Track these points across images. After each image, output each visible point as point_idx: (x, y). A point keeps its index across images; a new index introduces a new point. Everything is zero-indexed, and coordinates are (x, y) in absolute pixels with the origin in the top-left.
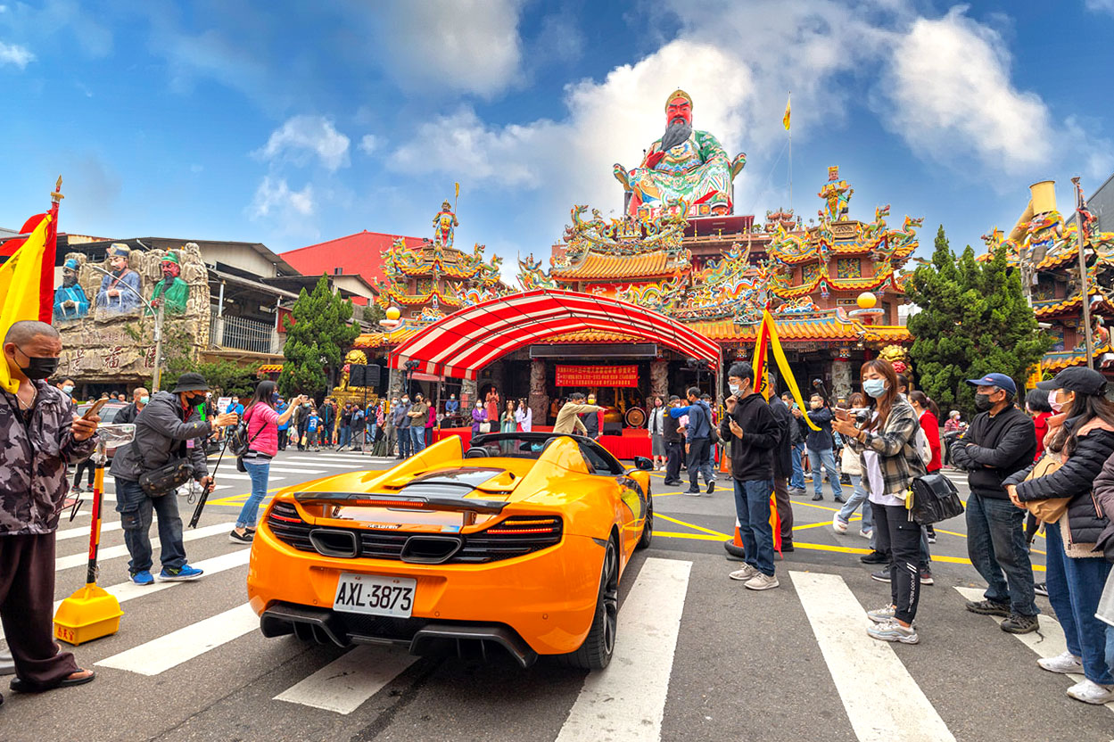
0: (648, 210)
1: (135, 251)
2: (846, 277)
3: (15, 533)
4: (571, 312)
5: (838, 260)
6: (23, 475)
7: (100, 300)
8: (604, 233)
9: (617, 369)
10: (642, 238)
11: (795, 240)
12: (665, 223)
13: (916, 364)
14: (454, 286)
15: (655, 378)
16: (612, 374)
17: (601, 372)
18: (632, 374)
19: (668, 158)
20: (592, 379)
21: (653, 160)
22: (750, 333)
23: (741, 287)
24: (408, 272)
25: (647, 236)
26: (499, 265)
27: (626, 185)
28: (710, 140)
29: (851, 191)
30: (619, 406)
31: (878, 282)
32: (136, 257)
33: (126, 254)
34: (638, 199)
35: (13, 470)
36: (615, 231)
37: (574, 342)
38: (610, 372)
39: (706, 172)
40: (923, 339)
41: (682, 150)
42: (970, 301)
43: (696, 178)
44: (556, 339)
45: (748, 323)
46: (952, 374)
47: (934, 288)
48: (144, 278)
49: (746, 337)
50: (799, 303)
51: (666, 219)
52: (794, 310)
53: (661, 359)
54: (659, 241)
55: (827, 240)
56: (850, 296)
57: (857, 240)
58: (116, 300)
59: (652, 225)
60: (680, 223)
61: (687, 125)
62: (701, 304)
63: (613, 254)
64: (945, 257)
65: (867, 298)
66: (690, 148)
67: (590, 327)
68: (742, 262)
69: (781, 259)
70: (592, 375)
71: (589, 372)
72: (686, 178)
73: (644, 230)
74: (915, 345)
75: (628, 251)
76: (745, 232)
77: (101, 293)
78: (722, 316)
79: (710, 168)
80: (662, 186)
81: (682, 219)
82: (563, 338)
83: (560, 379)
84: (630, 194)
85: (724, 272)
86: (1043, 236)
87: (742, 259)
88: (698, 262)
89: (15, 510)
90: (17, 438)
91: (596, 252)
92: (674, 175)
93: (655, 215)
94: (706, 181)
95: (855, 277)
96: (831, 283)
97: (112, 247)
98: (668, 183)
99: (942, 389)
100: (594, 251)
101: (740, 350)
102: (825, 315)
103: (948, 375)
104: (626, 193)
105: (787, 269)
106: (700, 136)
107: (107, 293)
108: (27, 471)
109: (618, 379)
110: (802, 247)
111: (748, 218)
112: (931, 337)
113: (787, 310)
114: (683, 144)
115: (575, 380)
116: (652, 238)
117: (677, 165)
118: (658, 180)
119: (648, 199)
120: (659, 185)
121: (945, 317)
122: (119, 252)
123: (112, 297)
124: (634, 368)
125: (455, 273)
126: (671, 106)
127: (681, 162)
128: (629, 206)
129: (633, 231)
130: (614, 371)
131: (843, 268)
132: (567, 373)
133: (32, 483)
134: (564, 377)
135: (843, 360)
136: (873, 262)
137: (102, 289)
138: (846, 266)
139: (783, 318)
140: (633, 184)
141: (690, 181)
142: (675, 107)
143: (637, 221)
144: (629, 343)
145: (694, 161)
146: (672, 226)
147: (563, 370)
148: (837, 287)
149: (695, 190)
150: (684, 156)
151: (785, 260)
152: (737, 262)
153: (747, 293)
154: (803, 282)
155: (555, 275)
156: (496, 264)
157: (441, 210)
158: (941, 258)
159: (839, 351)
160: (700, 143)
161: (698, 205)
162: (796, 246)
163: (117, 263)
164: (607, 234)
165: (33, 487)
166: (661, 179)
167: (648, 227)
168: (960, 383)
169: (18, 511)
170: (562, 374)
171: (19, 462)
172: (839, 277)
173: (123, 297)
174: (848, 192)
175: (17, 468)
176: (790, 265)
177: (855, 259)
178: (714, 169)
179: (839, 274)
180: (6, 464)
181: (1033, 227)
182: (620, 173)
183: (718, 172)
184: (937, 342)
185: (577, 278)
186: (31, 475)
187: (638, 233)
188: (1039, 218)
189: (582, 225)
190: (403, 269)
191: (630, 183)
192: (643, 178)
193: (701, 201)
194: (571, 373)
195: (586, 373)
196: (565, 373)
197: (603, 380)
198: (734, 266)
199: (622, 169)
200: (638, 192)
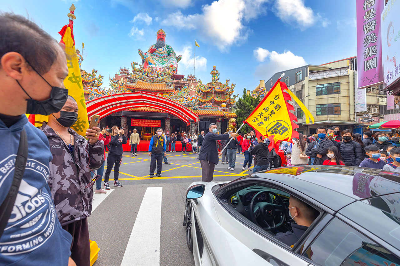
2: (218, 98)
3: (79, 219)
4: (144, 101)
5: (217, 93)
6: (76, 184)
8: (144, 74)
9: (154, 121)
10: (157, 78)
12: (165, 74)
13: (238, 124)
14: (87, 85)
15: (167, 124)
16: (152, 122)
17: (148, 122)
18: (159, 123)
19: (158, 51)
20: (145, 124)
21: (152, 51)
23: (193, 98)
25: (159, 77)
26: (102, 79)
27: (143, 57)
28: (171, 49)
29: (219, 74)
30: (153, 133)
31: (226, 100)
34: (147, 63)
35: (70, 181)
36: (148, 73)
37: (139, 111)
38: (151, 122)
39: (170, 59)
40: (240, 117)
41: (162, 50)
42: (252, 108)
43: (166, 60)
44: (133, 109)
45: (196, 109)
46: (247, 127)
47: (244, 104)
50: (208, 104)
51: (165, 72)
52: (207, 106)
53: (168, 119)
54: (163, 79)
55: (214, 87)
56: (219, 103)
57: (220, 88)
59: (160, 74)
60: (170, 75)
61: (164, 42)
62: (181, 102)
63: (147, 81)
64: (246, 96)
65: (224, 104)
66: (165, 50)
67: (146, 106)
70: (145, 122)
71: (144, 121)
72: (163, 59)
73: (158, 75)
74: (238, 118)
75: (152, 81)
76: (182, 80)
78: (188, 106)
79: (171, 58)
80: (155, 60)
81: (170, 73)
82: (135, 109)
83: (133, 124)
84: (144, 61)
85: (182, 92)
86: (262, 93)
88: (176, 88)
89: (76, 205)
90: (69, 162)
91: (141, 80)
92: (159, 58)
94: (170, 62)
95: (220, 98)
96: (215, 99)
98: (157, 60)
99: (244, 130)
100: (140, 79)
102: (215, 108)
103: (246, 127)
106: (167, 46)
108: (77, 181)
109: (154, 124)
110: (206, 88)
112: (242, 116)
113: (205, 106)
114: (162, 48)
115: (138, 124)
116: (160, 78)
117: (160, 54)
118: (154, 58)
119: (151, 64)
121: (246, 112)
124: (159, 121)
126: (159, 34)
127: (162, 54)
128: (143, 65)
129: (154, 74)
130: (153, 122)
131: (217, 95)
132: (136, 122)
133: (80, 187)
134: (134, 123)
135: (219, 121)
136: (225, 94)
139: (204, 108)
140: (145, 58)
141: (165, 60)
142: (160, 35)
143: (156, 71)
144: (159, 112)
145: (166, 54)
146: (167, 75)
147: (134, 120)
148: (216, 101)
149: (166, 64)
150: (163, 52)
151: (202, 91)
153: (195, 100)
154: (206, 98)
155: (127, 86)
156: (101, 78)
158: (245, 96)
159: (218, 119)
160: (168, 49)
164: (145, 74)
165: (81, 190)
166: (155, 58)
167: (159, 74)
168: (248, 129)
169: (78, 205)
170: (133, 122)
171: (72, 176)
174: (218, 74)
175: (72, 180)
177: (220, 93)
178: (172, 58)
179: (216, 97)
180: (66, 178)
181: (260, 91)
182: (141, 53)
183: (174, 60)
184: (243, 118)
185: (135, 88)
186: (79, 184)
187: (156, 75)
188: (261, 89)
189: (136, 69)
192: (149, 56)
194: (137, 122)
195: (142, 122)
196: (135, 122)
197: (149, 125)
198: (186, 91)
199: (141, 52)
200: (147, 61)
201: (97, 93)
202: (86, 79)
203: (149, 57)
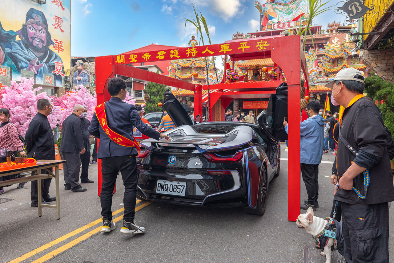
0: (271, 25)
1: (85, 63)
2: (354, 64)
5: (351, 57)
7: (74, 81)
9: (266, 102)
11: (335, 49)
14: (203, 72)
16: (264, 104)
17: (260, 103)
20: (256, 106)
22: (315, 88)
23: (312, 71)
24: (182, 66)
27: (261, 10)
32: (86, 65)
33: (82, 64)
34: (267, 18)
38: (263, 103)
39: (299, 3)
43: (294, 7)
45: (314, 85)
48: (89, 73)
49: (313, 90)
50: (334, 76)
52: (332, 79)
55: (347, 50)
58: (80, 81)
68: (314, 56)
69: (329, 57)
70: (256, 104)
72: (290, 6)
76: (317, 34)
77: (74, 79)
80: (278, 11)
83: (245, 106)
84: (262, 16)
87: (314, 55)
92: (284, 5)
93: (275, 27)
94: (299, 8)
95: (358, 64)
97: (77, 61)
98: (281, 10)
101: (311, 95)
104: (261, 15)
105: (331, 60)
107: (77, 78)
109: (266, 106)
110: (338, 52)
111: (319, 27)
115: (250, 106)
119: (271, 18)
120: (276, 11)
122: (80, 63)
123: (79, 80)
125: (200, 65)
128: (262, 22)
131: (353, 60)
137: (74, 77)
138: (354, 60)
140: (264, 11)
141: (292, 8)
147: (245, 103)
149: (294, 12)
151: (330, 57)
152: (312, 56)
153: (314, 73)
154: (337, 66)
155: (239, 65)
157: (191, 39)
161: (295, 21)
162: (335, 51)
163: (80, 68)
166: (277, 7)
172: (351, 64)
173: (83, 80)
176: (332, 59)
178: (303, 2)
179: (351, 63)
182: (258, 6)
185: (247, 66)
190: (180, 65)
191: (262, 10)
193: (296, 19)
194: (248, 104)
195: (254, 104)
196: (246, 104)
197: (260, 106)
198: (310, 58)
199: (259, 3)
200: (267, 15)
201: (212, 79)
202: (202, 64)
203: (268, 8)
